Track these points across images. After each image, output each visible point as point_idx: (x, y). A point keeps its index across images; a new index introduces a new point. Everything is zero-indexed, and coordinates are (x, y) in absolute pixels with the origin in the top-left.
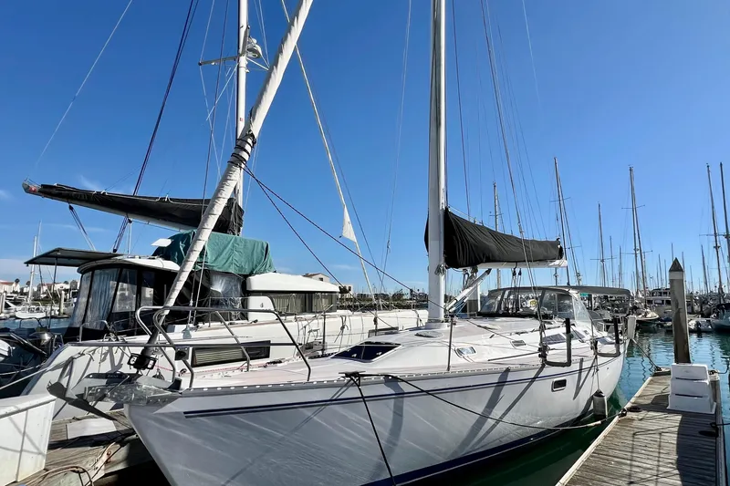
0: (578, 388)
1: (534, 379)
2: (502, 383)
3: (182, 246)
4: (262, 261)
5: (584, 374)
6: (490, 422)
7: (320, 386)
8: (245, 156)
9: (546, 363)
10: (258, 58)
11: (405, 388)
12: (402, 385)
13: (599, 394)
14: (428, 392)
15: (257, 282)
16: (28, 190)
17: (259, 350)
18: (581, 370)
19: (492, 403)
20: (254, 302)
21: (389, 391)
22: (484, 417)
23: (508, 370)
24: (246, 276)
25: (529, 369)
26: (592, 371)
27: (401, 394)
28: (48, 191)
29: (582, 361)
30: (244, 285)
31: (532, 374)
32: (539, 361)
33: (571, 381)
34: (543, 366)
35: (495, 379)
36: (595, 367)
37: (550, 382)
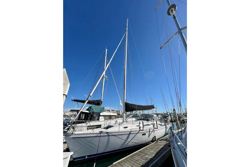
0: (149, 136)
1: (137, 133)
2: (130, 134)
3: (90, 108)
4: (103, 110)
5: (151, 132)
6: (127, 142)
7: (95, 134)
8: (89, 99)
9: (140, 130)
10: (106, 78)
11: (110, 134)
12: (109, 134)
13: (155, 137)
14: (114, 135)
15: (101, 114)
16: (72, 100)
17: (99, 126)
18: (150, 131)
19: (128, 138)
20: (101, 117)
21: (107, 135)
22: (126, 141)
23: (131, 131)
24: (100, 113)
25: (137, 131)
26: (153, 132)
27: (109, 136)
28: (75, 100)
29: (150, 130)
30: (99, 114)
31: (137, 132)
32: (139, 129)
33: (147, 134)
34: (140, 131)
35: (128, 133)
36: (153, 131)
37: (142, 134)
